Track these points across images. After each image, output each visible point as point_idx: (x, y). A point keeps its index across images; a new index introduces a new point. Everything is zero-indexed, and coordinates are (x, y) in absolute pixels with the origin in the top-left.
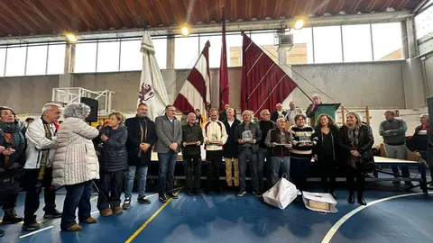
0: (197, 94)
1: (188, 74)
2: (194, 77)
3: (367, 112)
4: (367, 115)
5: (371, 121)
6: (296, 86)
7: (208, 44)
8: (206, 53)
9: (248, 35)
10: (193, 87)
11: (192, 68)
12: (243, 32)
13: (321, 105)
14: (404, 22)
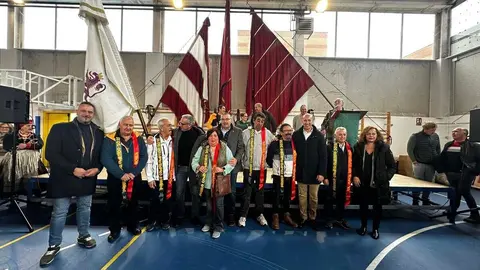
0: (192, 88)
1: (180, 60)
2: (188, 65)
3: (389, 118)
4: (389, 122)
5: (391, 129)
6: (313, 83)
7: (207, 23)
8: (203, 34)
9: (259, 15)
10: (186, 78)
11: (185, 52)
12: (252, 9)
13: (343, 112)
14: (439, 15)
